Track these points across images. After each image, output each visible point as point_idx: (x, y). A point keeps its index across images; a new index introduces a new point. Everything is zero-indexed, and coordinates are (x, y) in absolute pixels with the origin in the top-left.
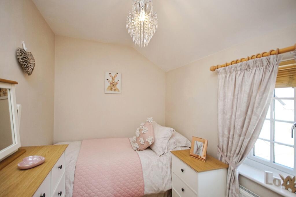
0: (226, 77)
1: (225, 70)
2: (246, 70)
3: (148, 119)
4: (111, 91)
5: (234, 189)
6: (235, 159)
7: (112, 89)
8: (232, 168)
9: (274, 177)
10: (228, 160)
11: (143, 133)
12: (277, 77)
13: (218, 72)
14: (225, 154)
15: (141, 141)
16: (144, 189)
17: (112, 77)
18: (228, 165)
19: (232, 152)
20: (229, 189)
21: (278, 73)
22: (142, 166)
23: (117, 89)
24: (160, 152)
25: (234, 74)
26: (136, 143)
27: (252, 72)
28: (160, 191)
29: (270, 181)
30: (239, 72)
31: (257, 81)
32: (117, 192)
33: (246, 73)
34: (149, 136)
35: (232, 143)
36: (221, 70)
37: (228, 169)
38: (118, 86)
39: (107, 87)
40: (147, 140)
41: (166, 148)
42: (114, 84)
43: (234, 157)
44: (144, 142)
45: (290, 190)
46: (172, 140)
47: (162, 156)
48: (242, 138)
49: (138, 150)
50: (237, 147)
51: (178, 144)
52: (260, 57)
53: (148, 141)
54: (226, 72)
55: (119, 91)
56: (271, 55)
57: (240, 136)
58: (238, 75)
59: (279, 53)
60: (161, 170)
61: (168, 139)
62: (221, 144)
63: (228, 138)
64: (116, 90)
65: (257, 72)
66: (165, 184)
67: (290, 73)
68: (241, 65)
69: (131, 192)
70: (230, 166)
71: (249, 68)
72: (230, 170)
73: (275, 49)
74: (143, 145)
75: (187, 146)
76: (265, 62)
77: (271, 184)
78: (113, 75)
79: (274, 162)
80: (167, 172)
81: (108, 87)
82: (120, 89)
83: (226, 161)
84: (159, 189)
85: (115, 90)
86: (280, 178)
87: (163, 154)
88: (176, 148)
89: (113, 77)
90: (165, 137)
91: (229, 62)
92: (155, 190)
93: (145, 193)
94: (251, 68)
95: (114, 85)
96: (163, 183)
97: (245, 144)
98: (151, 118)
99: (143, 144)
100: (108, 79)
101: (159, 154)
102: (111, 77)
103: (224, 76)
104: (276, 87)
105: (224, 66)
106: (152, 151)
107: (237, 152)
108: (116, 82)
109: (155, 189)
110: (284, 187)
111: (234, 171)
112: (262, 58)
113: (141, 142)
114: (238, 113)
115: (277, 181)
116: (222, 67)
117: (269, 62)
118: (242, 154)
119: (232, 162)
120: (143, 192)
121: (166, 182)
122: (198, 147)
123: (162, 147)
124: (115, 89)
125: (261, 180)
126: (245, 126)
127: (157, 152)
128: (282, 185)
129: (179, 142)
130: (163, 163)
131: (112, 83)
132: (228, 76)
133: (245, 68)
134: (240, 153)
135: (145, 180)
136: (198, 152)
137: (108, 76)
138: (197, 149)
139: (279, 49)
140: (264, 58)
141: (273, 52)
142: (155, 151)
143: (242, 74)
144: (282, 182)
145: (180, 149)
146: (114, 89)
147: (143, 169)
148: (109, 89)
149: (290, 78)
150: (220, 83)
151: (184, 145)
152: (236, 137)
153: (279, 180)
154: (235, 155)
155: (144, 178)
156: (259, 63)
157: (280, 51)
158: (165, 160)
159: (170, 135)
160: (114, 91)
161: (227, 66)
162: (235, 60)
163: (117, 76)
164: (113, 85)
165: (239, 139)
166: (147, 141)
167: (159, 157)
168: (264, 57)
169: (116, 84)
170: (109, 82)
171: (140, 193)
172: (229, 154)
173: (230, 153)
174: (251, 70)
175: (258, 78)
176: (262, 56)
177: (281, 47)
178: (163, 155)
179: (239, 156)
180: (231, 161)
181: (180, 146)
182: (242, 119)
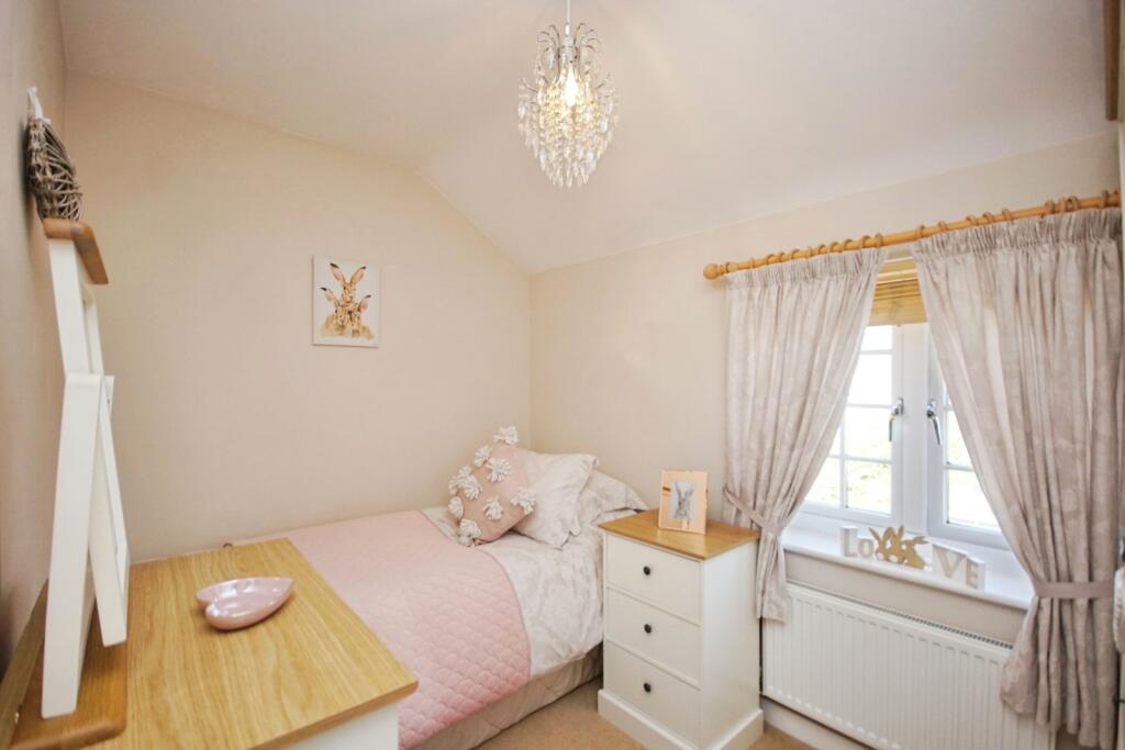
0: (750, 297)
1: (750, 277)
2: (806, 278)
3: (501, 435)
4: (342, 334)
5: (773, 589)
6: (778, 511)
7: (343, 327)
8: (771, 536)
9: (860, 536)
10: (758, 516)
11: (497, 481)
12: (875, 300)
13: (728, 283)
14: (751, 504)
15: (488, 509)
16: (529, 660)
17: (344, 280)
18: (760, 528)
19: (773, 492)
20: (763, 592)
21: (877, 290)
22: (516, 588)
23: (364, 328)
24: (554, 535)
25: (774, 289)
26: (469, 522)
27: (820, 286)
28: (572, 656)
29: (853, 548)
30: (787, 286)
31: (832, 306)
32: (451, 691)
33: (804, 288)
34: (520, 488)
35: (771, 471)
36: (738, 277)
37: (758, 541)
38: (366, 318)
39: (321, 319)
40: (514, 502)
41: (576, 518)
42: (351, 307)
43: (777, 505)
44: (502, 513)
45: (894, 558)
46: (590, 494)
47: (564, 547)
48: (796, 453)
49: (478, 541)
50: (784, 477)
51: (604, 502)
52: (840, 251)
53: (519, 505)
54: (751, 283)
55: (370, 336)
56: (864, 247)
57: (792, 448)
58: (786, 291)
59: (883, 244)
60: (571, 589)
61: (577, 491)
62: (737, 479)
63: (759, 461)
64: (360, 330)
65: (831, 289)
66: (585, 629)
67: (893, 293)
68: (793, 268)
69: (492, 678)
70: (764, 531)
71: (814, 276)
72: (766, 540)
73: (872, 235)
74: (499, 520)
75: (628, 505)
76: (851, 265)
77: (854, 555)
78: (347, 271)
79: (847, 507)
80: (588, 593)
81: (329, 321)
82: (374, 330)
83: (752, 522)
84: (571, 650)
85: (355, 333)
86: (871, 537)
87: (567, 541)
88: (599, 516)
89: (348, 281)
90: (567, 487)
91: (760, 255)
92: (559, 656)
93: (533, 672)
94: (819, 276)
95: (350, 313)
96: (581, 625)
97: (804, 468)
98: (513, 429)
99: (499, 516)
100: (325, 289)
101: (552, 542)
102: (338, 279)
103: (745, 293)
104: (871, 324)
105: (748, 268)
106: (524, 538)
107: (784, 491)
108: (358, 299)
109: (560, 651)
110: (881, 555)
111: (775, 543)
112: (844, 253)
113: (489, 512)
114: (787, 391)
115: (866, 545)
116: (740, 269)
117: (861, 264)
118: (794, 496)
119: (769, 520)
120: (526, 672)
121: (587, 623)
122: (683, 496)
123: (563, 520)
124: (355, 327)
125: (833, 550)
126: (805, 422)
127: (547, 537)
128: (877, 551)
129: (608, 498)
130: (574, 567)
131: (342, 303)
132: (756, 295)
133: (803, 274)
134: (790, 493)
135: (530, 630)
136: (683, 512)
137: (326, 277)
138: (680, 504)
139: (883, 234)
140: (850, 254)
141: (868, 242)
142: (538, 535)
143: (796, 290)
144: (876, 545)
145: (610, 518)
146: (349, 327)
147: (519, 596)
148: (331, 326)
149: (894, 303)
150: (734, 315)
151: (622, 505)
152: (782, 452)
153: (870, 542)
154: (779, 500)
155: (528, 623)
156: (837, 266)
157: (886, 240)
158: (580, 555)
159: (584, 476)
160: (353, 335)
161: (754, 267)
162: (776, 252)
163: (361, 276)
164: (348, 314)
165: (790, 457)
166: (515, 504)
167: (557, 553)
168: (850, 252)
169: (359, 310)
170: (329, 299)
171: (520, 674)
172: (760, 501)
173: (766, 498)
174: (817, 282)
175: (834, 299)
176: (845, 249)
177: (888, 231)
178: (567, 545)
179: (788, 498)
180: (767, 517)
181: (611, 509)
182: (797, 405)
